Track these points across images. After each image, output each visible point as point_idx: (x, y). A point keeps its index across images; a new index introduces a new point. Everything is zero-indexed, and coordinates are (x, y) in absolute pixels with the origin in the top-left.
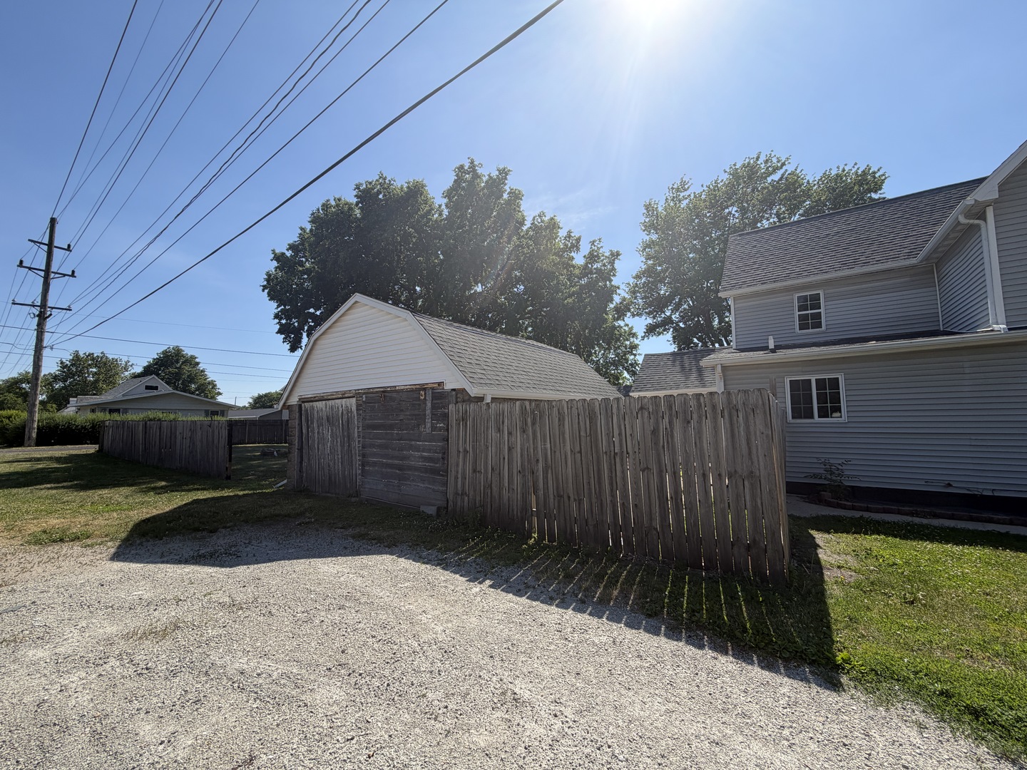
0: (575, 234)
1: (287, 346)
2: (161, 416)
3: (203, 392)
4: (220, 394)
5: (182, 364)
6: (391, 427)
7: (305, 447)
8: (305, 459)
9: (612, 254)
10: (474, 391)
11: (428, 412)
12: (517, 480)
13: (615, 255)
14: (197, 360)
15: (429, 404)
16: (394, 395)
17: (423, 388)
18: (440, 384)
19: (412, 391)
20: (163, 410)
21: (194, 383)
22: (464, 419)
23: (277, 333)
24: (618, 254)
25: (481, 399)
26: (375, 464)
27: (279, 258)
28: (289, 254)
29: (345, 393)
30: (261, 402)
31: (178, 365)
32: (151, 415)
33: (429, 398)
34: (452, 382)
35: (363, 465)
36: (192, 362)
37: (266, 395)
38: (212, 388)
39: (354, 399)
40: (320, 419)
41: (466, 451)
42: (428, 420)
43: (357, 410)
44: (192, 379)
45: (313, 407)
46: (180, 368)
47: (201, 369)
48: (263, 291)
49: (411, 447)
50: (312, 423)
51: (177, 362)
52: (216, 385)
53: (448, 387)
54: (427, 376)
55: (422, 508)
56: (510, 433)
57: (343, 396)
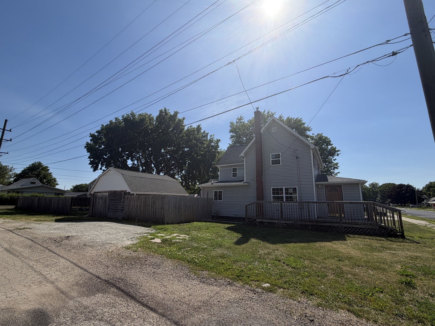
0: (206, 132)
1: (92, 169)
2: (38, 195)
3: (49, 183)
4: (57, 184)
5: (41, 170)
6: (115, 200)
7: (94, 205)
8: (94, 208)
9: (217, 140)
10: (132, 193)
11: (123, 197)
12: (135, 210)
13: (218, 141)
14: (48, 168)
15: (123, 195)
16: (117, 192)
17: (122, 191)
18: (126, 190)
19: (120, 192)
20: (39, 193)
21: (45, 179)
22: (128, 199)
23: (89, 164)
24: (220, 140)
25: (133, 194)
26: (111, 209)
27: (92, 136)
28: (96, 134)
29: (105, 191)
30: (77, 188)
31: (39, 170)
32: (34, 194)
33: (123, 194)
34: (128, 190)
35: (108, 209)
36: (46, 169)
37: (80, 185)
38: (54, 182)
39: (108, 193)
40: (99, 197)
41: (127, 205)
42: (123, 199)
43: (108, 196)
44: (45, 177)
45: (97, 194)
46: (39, 172)
47: (50, 172)
48: (85, 148)
49: (119, 205)
50: (97, 199)
51: (39, 168)
52: (56, 180)
53: (127, 191)
54: (124, 189)
55: (119, 218)
56: (135, 201)
57: (105, 192)
